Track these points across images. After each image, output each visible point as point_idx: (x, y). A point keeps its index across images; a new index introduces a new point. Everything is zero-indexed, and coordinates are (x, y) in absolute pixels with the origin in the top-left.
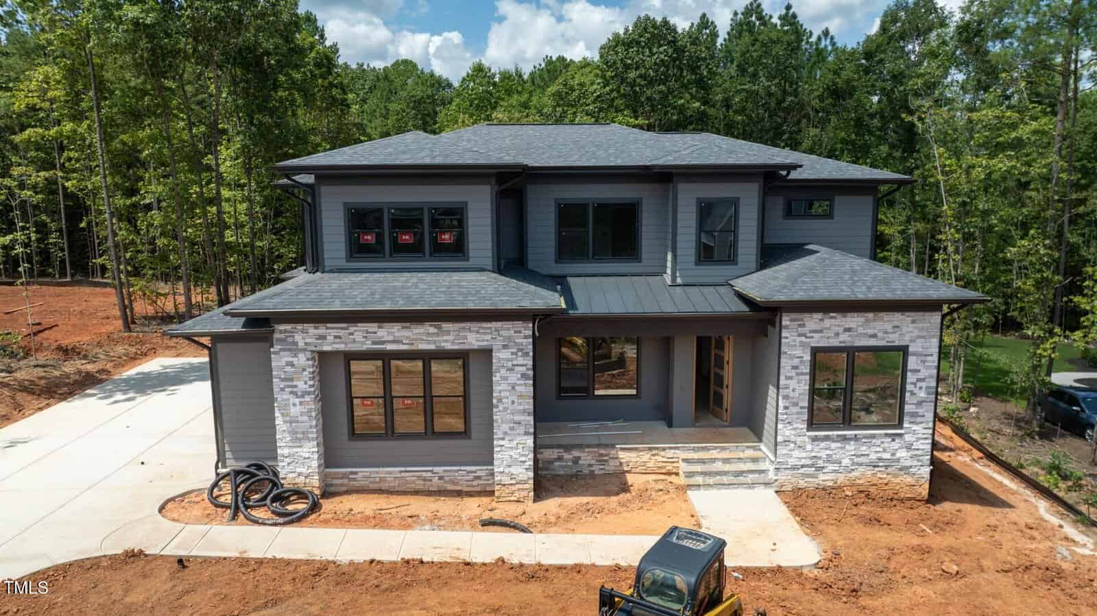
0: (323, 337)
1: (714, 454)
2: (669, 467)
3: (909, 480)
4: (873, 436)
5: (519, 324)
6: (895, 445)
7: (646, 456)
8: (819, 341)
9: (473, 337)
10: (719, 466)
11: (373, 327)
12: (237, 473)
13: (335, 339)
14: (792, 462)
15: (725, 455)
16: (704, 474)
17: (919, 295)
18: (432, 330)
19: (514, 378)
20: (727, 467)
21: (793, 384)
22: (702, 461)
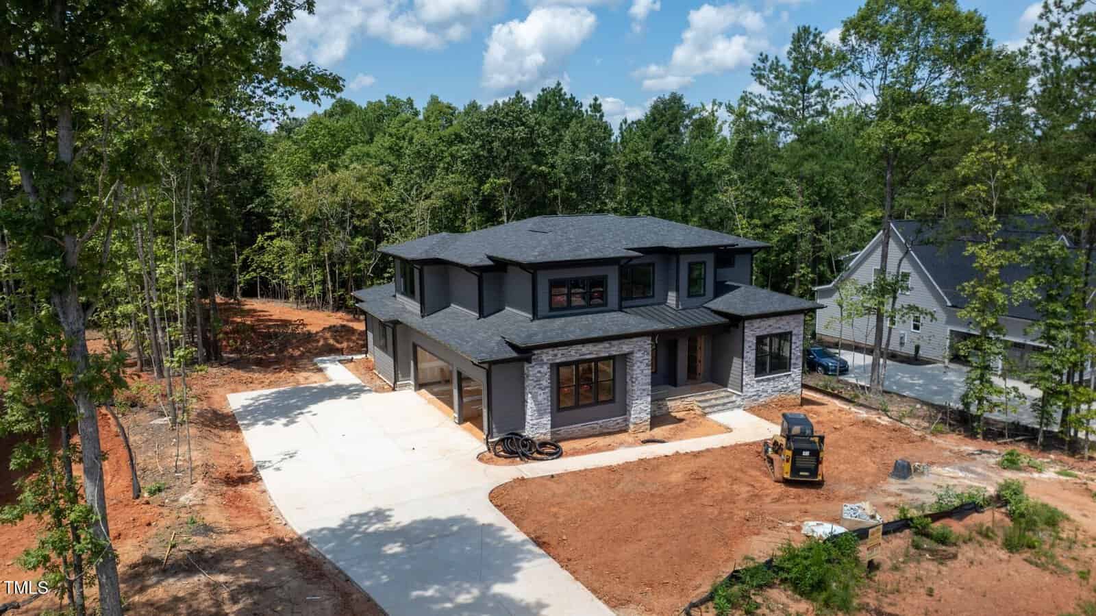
0: (556, 355)
1: (708, 397)
2: (689, 407)
3: (793, 396)
4: (779, 377)
5: (645, 338)
6: (788, 380)
7: (679, 402)
8: (759, 333)
9: (625, 347)
10: (714, 402)
11: (579, 347)
12: (502, 440)
13: (561, 355)
14: (749, 394)
15: (713, 396)
16: (710, 407)
17: (799, 307)
18: (607, 345)
19: (643, 367)
20: (718, 402)
21: (749, 355)
22: (706, 401)
